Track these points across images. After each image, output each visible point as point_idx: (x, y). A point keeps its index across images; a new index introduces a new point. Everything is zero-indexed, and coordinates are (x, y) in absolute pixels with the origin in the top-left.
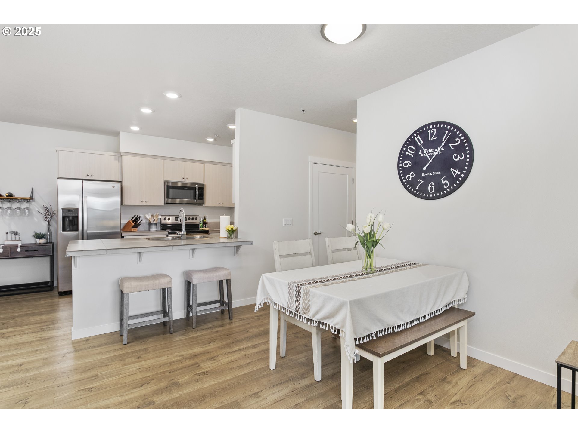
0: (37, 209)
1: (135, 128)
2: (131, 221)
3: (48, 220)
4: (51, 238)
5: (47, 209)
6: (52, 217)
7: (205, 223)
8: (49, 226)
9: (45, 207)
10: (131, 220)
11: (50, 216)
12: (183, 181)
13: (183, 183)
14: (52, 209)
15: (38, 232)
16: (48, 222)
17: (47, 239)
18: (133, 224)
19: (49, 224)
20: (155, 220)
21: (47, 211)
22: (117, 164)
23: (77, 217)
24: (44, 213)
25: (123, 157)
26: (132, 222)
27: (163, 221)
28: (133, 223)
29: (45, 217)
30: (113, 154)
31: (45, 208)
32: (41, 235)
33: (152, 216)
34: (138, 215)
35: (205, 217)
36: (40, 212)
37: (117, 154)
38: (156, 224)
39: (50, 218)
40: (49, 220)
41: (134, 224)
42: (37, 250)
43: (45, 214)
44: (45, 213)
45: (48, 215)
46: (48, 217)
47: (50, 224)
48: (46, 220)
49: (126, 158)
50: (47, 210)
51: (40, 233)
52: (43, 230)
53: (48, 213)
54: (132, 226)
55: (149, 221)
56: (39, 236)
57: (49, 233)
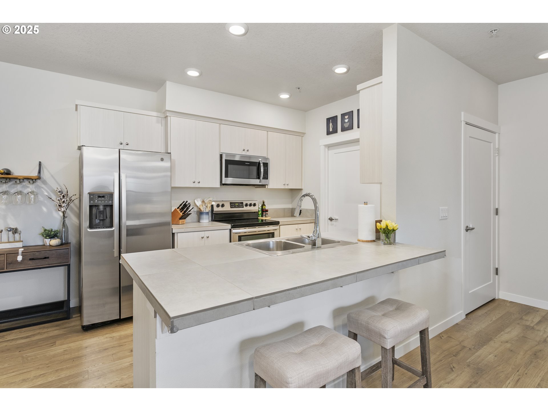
0: (46, 194)
1: (193, 73)
2: (178, 210)
3: (63, 209)
4: (67, 238)
5: (63, 193)
6: (68, 205)
7: (264, 211)
8: (64, 219)
9: (60, 190)
10: (178, 208)
11: (66, 205)
12: (244, 153)
13: (242, 156)
14: (68, 194)
15: (48, 228)
16: (63, 213)
17: (61, 239)
18: (181, 214)
19: (64, 215)
20: (207, 207)
21: (62, 197)
22: (159, 128)
23: (111, 206)
24: (57, 199)
25: (169, 118)
26: (179, 212)
27: (216, 209)
28: (181, 212)
29: (59, 206)
30: (155, 114)
31: (59, 192)
32: (53, 233)
33: (203, 202)
34: (187, 202)
35: (264, 202)
36: (51, 198)
37: (159, 114)
38: (208, 213)
39: (66, 208)
40: (65, 210)
41: (183, 214)
42: (48, 258)
43: (58, 202)
44: (59, 199)
45: (64, 202)
46: (63, 205)
47: (66, 215)
48: (60, 209)
49: (173, 120)
50: (63, 195)
51: (52, 230)
52: (55, 225)
53: (63, 200)
54: (180, 216)
55: (200, 209)
56: (50, 235)
57: (64, 230)
